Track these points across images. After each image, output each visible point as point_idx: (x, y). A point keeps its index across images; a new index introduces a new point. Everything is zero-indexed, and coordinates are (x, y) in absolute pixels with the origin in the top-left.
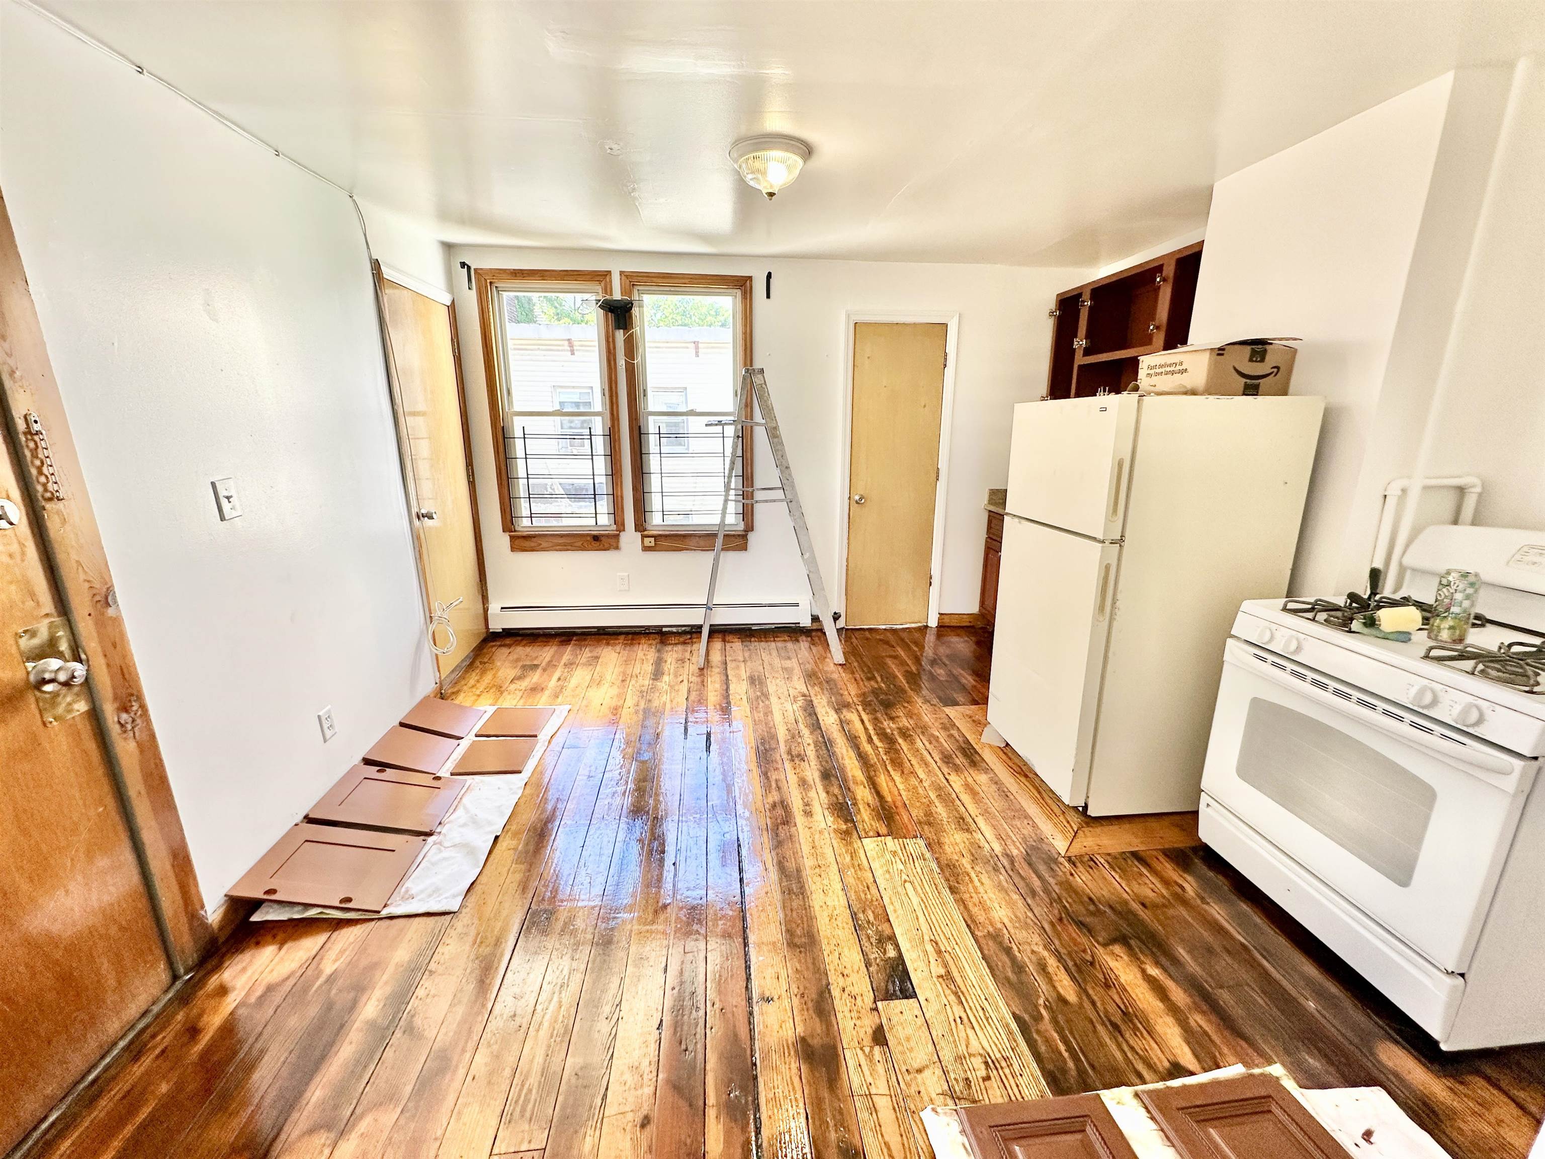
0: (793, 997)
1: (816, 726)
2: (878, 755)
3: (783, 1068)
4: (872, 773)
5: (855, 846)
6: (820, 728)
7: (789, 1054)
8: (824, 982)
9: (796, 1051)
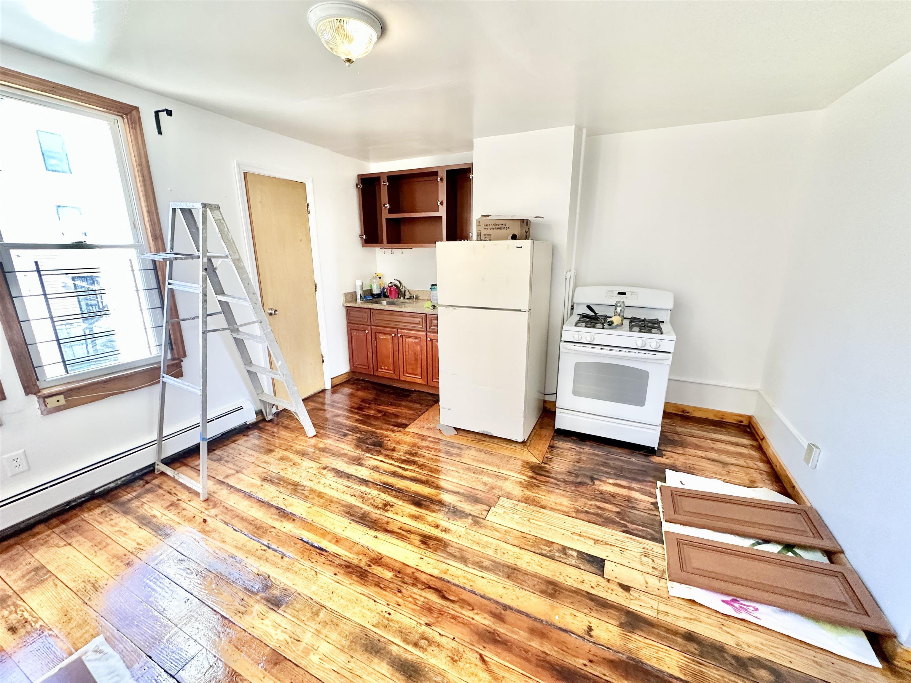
0: (591, 614)
1: (364, 482)
2: (420, 473)
3: (640, 645)
4: (435, 485)
5: (490, 525)
6: (368, 481)
7: (631, 637)
8: (585, 594)
9: (630, 632)
